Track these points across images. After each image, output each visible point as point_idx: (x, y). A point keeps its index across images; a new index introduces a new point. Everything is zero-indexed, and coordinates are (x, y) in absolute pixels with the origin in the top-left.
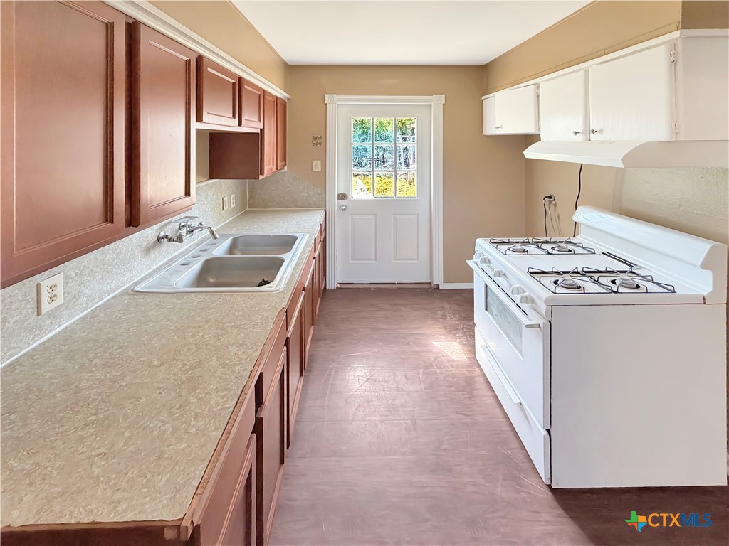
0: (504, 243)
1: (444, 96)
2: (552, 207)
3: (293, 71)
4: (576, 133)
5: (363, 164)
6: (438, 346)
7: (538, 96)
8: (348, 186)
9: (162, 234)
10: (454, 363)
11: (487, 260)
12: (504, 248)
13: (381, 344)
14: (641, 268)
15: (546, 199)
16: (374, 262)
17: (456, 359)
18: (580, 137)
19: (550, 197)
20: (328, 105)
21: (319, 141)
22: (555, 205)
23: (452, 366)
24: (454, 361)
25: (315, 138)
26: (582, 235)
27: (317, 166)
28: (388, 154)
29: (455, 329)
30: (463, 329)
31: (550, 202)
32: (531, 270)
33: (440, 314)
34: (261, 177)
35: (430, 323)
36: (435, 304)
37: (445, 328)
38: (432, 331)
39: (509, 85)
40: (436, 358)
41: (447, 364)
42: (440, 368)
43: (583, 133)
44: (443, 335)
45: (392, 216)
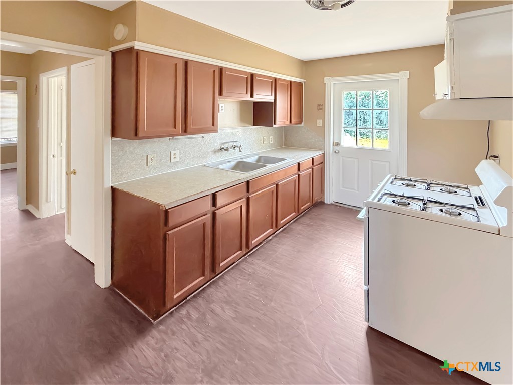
1: (408, 71)
3: (306, 65)
5: (350, 123)
8: (340, 138)
9: (223, 147)
14: (486, 208)
16: (357, 192)
19: (496, 157)
20: (326, 84)
21: (321, 107)
25: (319, 105)
27: (319, 123)
28: (368, 116)
34: (274, 126)
45: (370, 161)
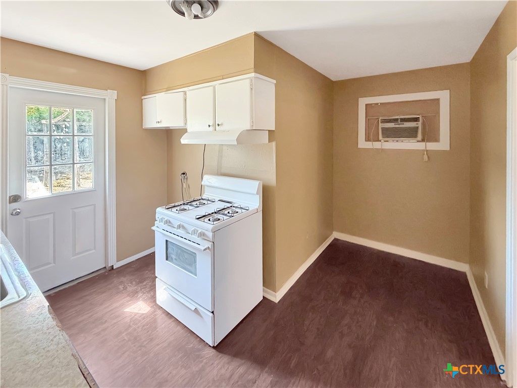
0: (174, 206)
1: (116, 92)
2: (185, 180)
4: (209, 126)
6: (130, 311)
7: (185, 100)
8: (21, 186)
10: (144, 316)
11: (168, 221)
12: (174, 210)
13: (82, 335)
14: (235, 203)
15: (182, 175)
17: (144, 312)
18: (211, 128)
19: (184, 174)
22: (187, 179)
23: (144, 318)
24: (143, 314)
26: (206, 193)
29: (135, 293)
30: (141, 290)
31: (185, 177)
32: (197, 217)
33: (121, 287)
35: (117, 297)
36: (115, 281)
37: (128, 295)
38: (121, 302)
39: (164, 90)
40: (131, 319)
41: (140, 319)
42: (137, 324)
43: (213, 126)
44: (130, 301)
45: (71, 211)
